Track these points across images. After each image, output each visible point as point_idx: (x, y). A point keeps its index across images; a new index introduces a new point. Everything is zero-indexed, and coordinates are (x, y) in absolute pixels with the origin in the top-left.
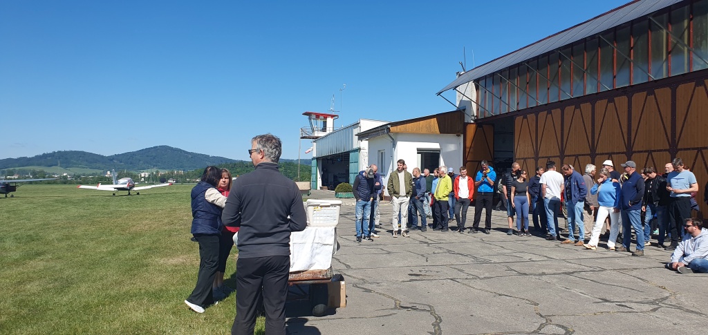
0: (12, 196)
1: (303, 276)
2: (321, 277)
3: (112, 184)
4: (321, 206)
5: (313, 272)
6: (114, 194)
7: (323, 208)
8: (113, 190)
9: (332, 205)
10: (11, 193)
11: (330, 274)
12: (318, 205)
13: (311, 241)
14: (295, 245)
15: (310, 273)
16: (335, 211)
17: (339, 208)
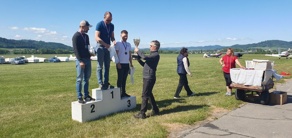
0: (241, 58)
1: (250, 88)
2: (257, 89)
3: (278, 54)
4: (258, 62)
6: (280, 58)
7: (259, 63)
8: (279, 56)
9: (263, 62)
10: (241, 57)
11: (261, 88)
12: (257, 62)
13: (254, 75)
14: (247, 76)
15: (253, 87)
16: (265, 64)
17: (266, 63)
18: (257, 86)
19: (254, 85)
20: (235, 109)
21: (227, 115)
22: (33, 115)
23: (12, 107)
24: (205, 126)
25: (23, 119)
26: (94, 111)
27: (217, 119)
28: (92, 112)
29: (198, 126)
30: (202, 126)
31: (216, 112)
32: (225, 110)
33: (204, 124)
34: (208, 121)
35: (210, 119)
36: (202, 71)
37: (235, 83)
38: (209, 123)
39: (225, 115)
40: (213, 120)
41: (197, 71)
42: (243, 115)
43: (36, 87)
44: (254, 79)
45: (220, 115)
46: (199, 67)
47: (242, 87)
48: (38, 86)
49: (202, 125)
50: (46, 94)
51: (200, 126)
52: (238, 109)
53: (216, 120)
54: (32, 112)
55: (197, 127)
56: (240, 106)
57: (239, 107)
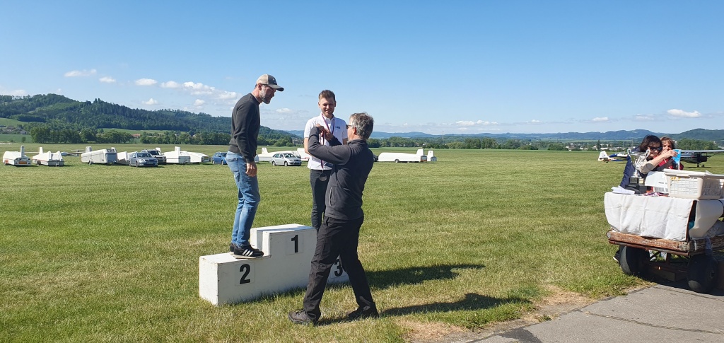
0: (703, 166)
1: (656, 244)
2: (676, 248)
4: (680, 177)
5: (667, 242)
9: (691, 176)
10: (703, 163)
11: (686, 246)
12: (675, 176)
13: (666, 211)
14: (647, 212)
15: (664, 242)
16: (696, 183)
17: (699, 181)
18: (676, 242)
19: (667, 237)
20: (610, 299)
21: (579, 310)
22: (122, 281)
23: (87, 262)
24: (507, 335)
25: (97, 290)
26: (249, 281)
27: (548, 319)
28: (243, 281)
29: (489, 335)
30: (500, 335)
31: (556, 301)
32: (581, 298)
33: (509, 330)
34: (523, 322)
35: (530, 318)
36: (575, 196)
37: (619, 231)
38: (521, 328)
39: (575, 311)
40: (537, 321)
41: (561, 196)
42: (623, 315)
43: (154, 220)
44: (665, 221)
45: (561, 309)
46: (572, 185)
47: (635, 242)
48: (161, 217)
49: (501, 332)
50: (170, 236)
51: (495, 335)
52: (619, 299)
53: (544, 322)
54: (121, 276)
55: (486, 334)
56: (631, 289)
57: (624, 294)
